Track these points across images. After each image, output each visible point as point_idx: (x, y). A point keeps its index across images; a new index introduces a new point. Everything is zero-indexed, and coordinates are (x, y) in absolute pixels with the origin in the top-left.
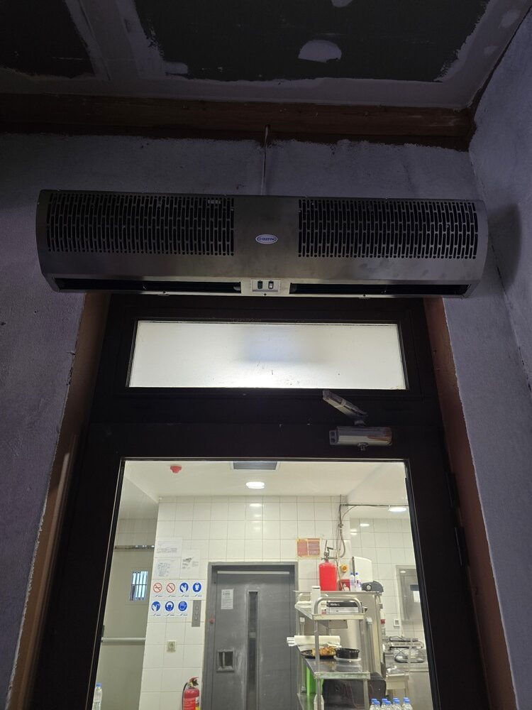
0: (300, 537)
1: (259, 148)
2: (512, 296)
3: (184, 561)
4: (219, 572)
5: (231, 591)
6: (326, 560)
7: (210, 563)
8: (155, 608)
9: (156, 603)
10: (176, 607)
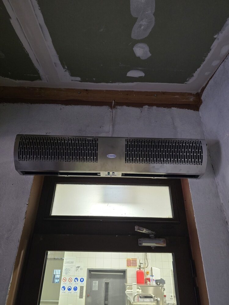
0: (128, 258)
1: (110, 109)
2: (218, 179)
3: (76, 267)
4: (92, 273)
5: (97, 282)
6: (140, 269)
7: (88, 269)
8: (63, 289)
9: (64, 287)
10: (72, 289)
